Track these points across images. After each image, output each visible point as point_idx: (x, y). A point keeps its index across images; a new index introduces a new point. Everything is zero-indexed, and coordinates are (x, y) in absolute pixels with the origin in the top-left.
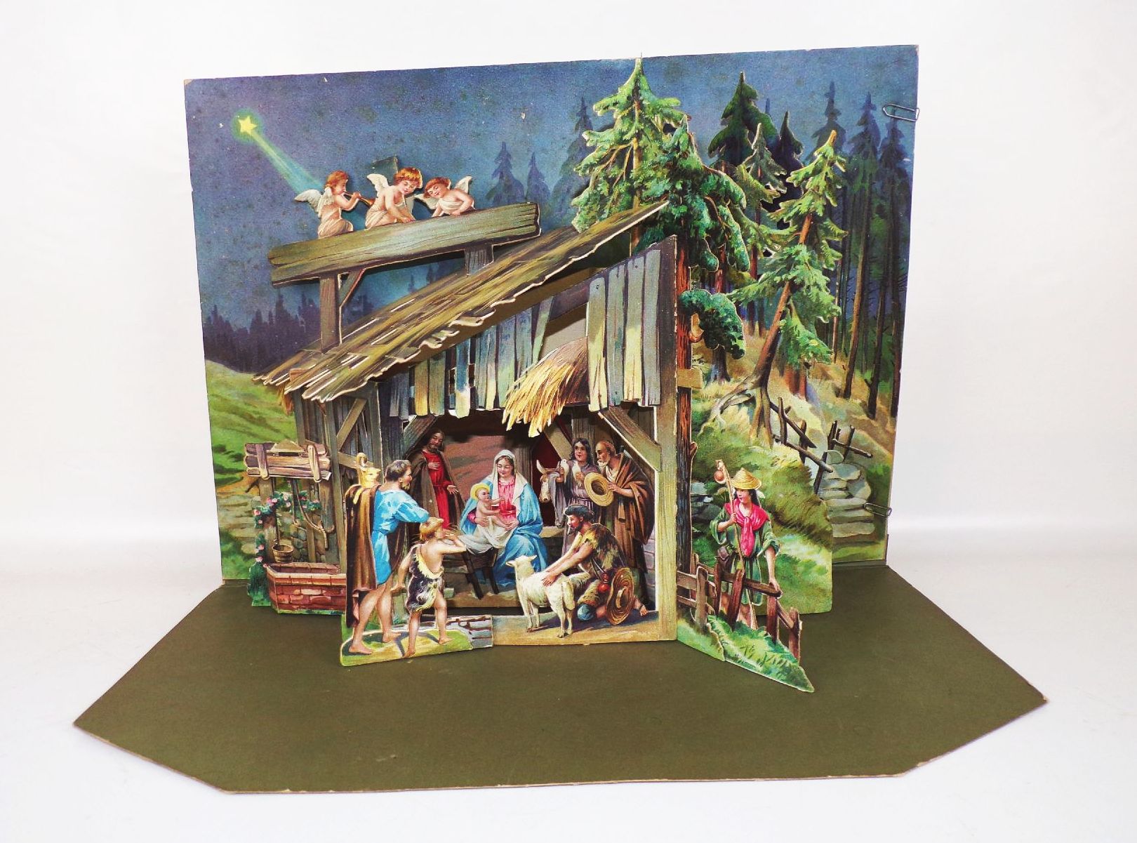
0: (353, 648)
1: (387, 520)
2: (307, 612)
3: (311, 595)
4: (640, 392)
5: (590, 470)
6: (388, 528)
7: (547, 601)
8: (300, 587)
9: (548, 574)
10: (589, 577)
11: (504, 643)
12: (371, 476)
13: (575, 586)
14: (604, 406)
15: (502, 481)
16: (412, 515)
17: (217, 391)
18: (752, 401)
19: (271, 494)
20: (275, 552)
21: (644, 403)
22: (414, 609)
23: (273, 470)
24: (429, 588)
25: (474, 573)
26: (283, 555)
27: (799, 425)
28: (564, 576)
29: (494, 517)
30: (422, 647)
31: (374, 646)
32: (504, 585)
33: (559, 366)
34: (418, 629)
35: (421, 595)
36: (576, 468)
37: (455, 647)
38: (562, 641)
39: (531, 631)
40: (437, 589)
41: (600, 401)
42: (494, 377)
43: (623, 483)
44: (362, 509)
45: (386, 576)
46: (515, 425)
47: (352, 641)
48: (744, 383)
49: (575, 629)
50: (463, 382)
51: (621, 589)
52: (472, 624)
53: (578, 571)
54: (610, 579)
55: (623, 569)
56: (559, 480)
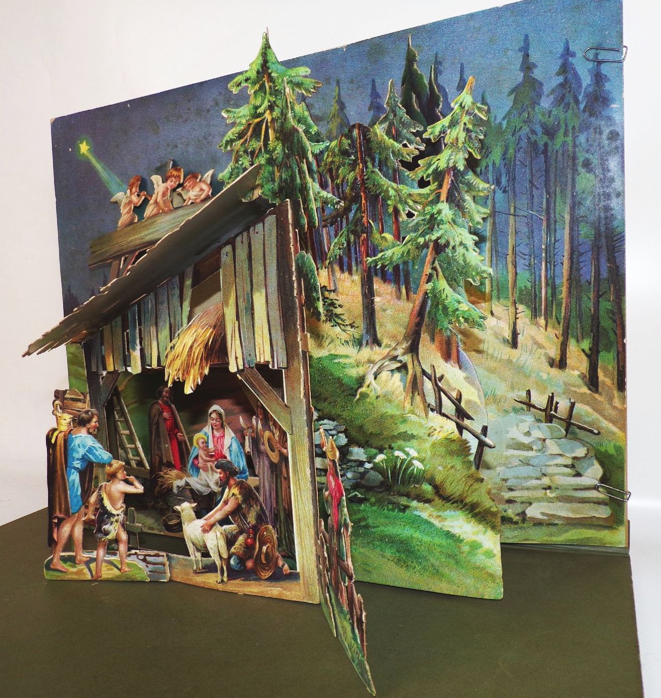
0: (54, 565)
1: (78, 459)
4: (270, 355)
5: (266, 428)
6: (79, 466)
7: (206, 547)
9: (206, 522)
10: (238, 530)
11: (178, 580)
12: (65, 421)
13: (227, 537)
14: (241, 367)
15: (215, 432)
16: (98, 457)
18: (403, 368)
21: (273, 366)
22: (100, 538)
24: (113, 522)
27: (454, 395)
28: (219, 526)
29: (212, 464)
30: (108, 573)
31: (70, 566)
33: (202, 329)
34: (104, 556)
35: (105, 527)
36: (260, 425)
37: (134, 577)
38: (220, 587)
39: (196, 573)
40: (119, 523)
41: (237, 363)
42: (155, 338)
44: (58, 448)
45: (78, 507)
46: (174, 382)
47: (52, 559)
48: (395, 349)
50: (135, 342)
51: (265, 545)
52: (148, 558)
53: (229, 523)
54: (255, 535)
55: (265, 526)
56: (253, 435)
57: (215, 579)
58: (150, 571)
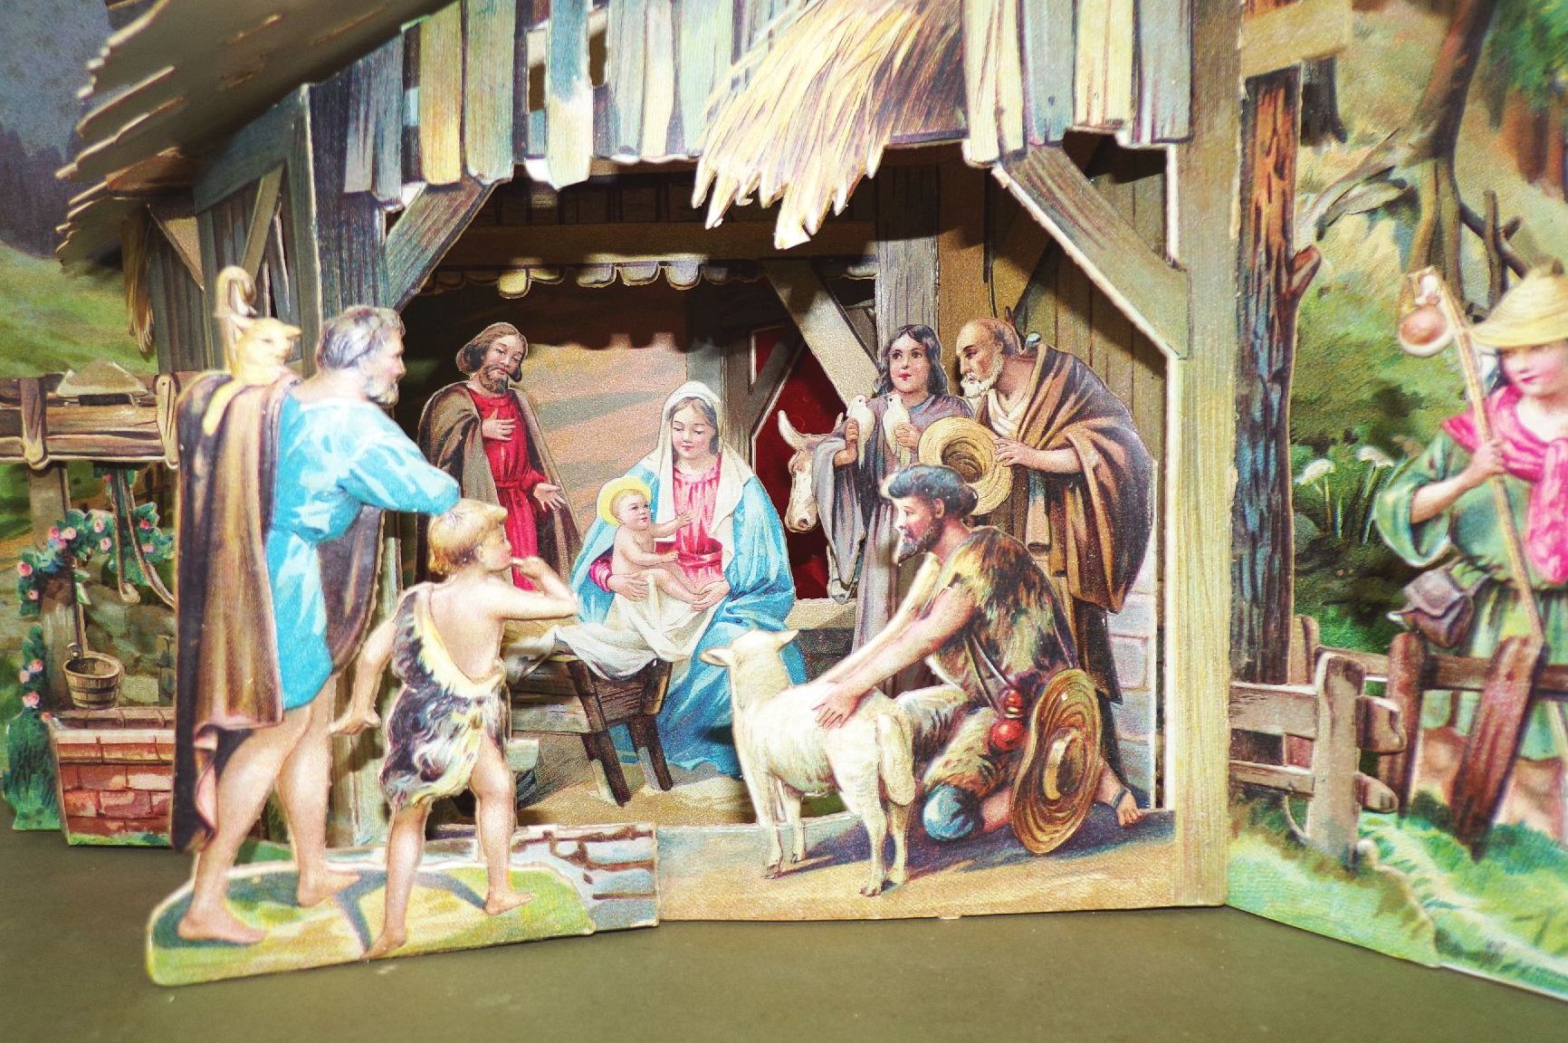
1: (318, 497)
2: (144, 839)
3: (156, 791)
4: (1127, 98)
5: (939, 411)
6: (322, 523)
7: (830, 777)
8: (128, 767)
9: (835, 688)
10: (963, 698)
11: (695, 915)
12: (267, 348)
13: (917, 731)
14: (1014, 144)
15: (685, 469)
16: (402, 488)
18: (1406, 201)
19: (59, 516)
20: (73, 679)
21: (1136, 136)
22: (404, 795)
23: (59, 443)
24: (457, 729)
25: (607, 731)
26: (92, 685)
28: (883, 697)
29: (662, 573)
30: (430, 922)
31: (271, 916)
32: (689, 765)
33: (870, 13)
34: (417, 862)
35: (425, 750)
36: (896, 413)
37: (538, 925)
38: (877, 908)
39: (780, 875)
40: (483, 731)
41: (999, 129)
42: (667, 49)
43: (1044, 434)
44: (233, 453)
45: (313, 682)
46: (732, 212)
47: (191, 898)
48: (1387, 147)
49: (917, 865)
50: (571, 65)
51: (1062, 737)
52: (593, 850)
53: (928, 679)
54: (1026, 707)
55: (1065, 674)
56: (846, 457)
57: (861, 884)
58: (596, 897)
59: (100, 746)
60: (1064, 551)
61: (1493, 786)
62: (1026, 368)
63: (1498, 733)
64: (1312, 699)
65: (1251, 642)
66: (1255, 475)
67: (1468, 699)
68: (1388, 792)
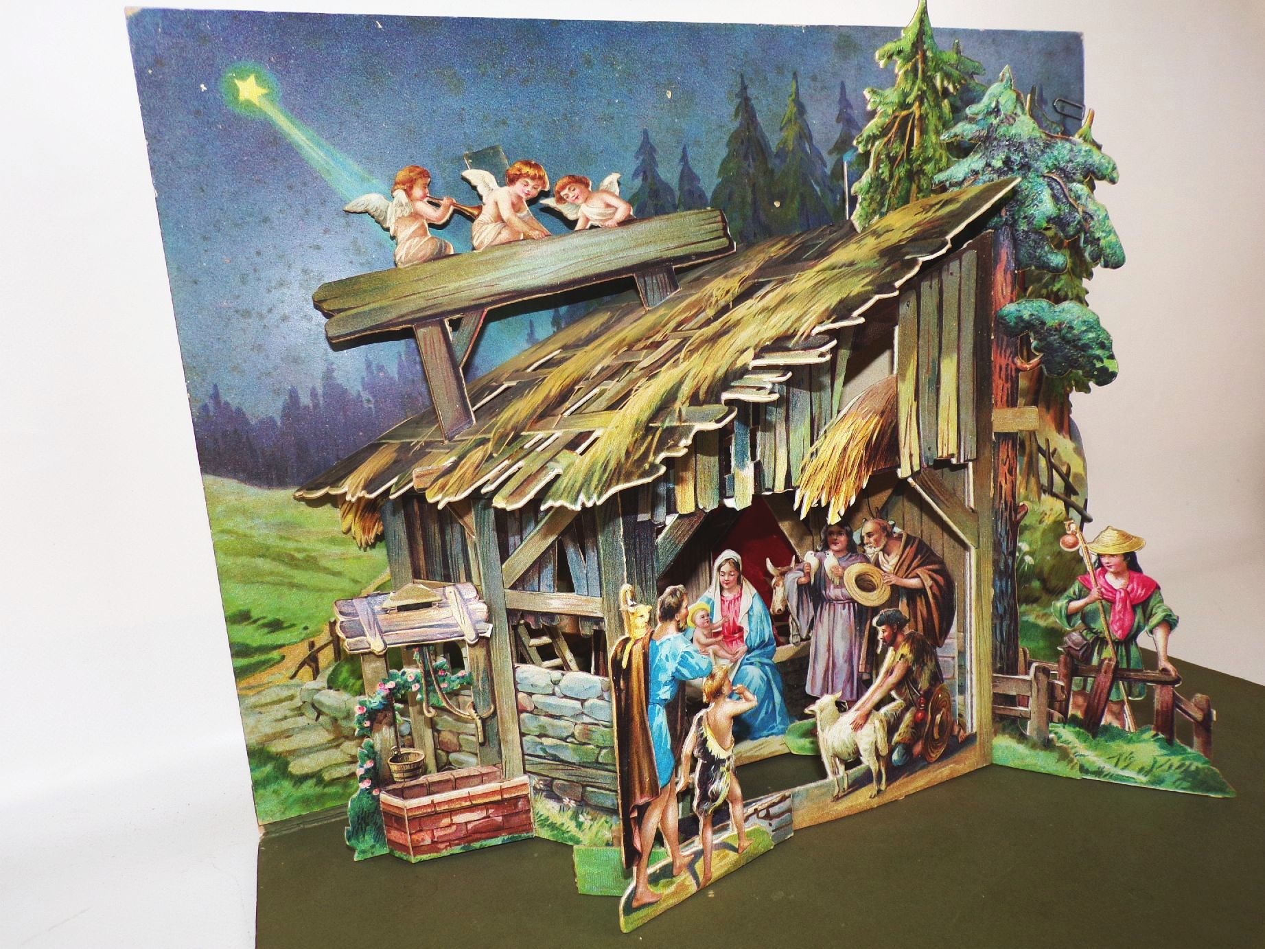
0: (638, 900)
1: (666, 684)
2: (461, 849)
3: (470, 822)
6: (668, 695)
7: (857, 752)
8: (451, 812)
9: (858, 713)
10: (904, 705)
11: (804, 825)
12: (641, 620)
13: (888, 723)
14: (916, 468)
15: (726, 594)
17: (229, 525)
19: (384, 676)
20: (394, 767)
22: (706, 812)
23: (393, 637)
24: (722, 774)
26: (408, 767)
27: (1064, 469)
28: (875, 712)
29: (716, 647)
30: (720, 864)
31: (665, 886)
33: (863, 419)
34: (712, 841)
35: (713, 787)
36: (831, 561)
37: (756, 851)
38: (875, 803)
39: (839, 799)
40: (731, 772)
41: (911, 463)
43: (907, 570)
44: (634, 674)
45: (669, 772)
46: (810, 511)
49: (890, 781)
50: (743, 455)
51: (939, 713)
52: (773, 811)
53: (891, 700)
54: (927, 703)
55: (941, 686)
56: (803, 580)
58: (774, 831)
59: (433, 804)
60: (916, 622)
61: (1100, 711)
62: (897, 543)
63: (1102, 692)
64: (1030, 682)
65: (1001, 658)
66: (1001, 591)
67: (1090, 680)
68: (1061, 716)
